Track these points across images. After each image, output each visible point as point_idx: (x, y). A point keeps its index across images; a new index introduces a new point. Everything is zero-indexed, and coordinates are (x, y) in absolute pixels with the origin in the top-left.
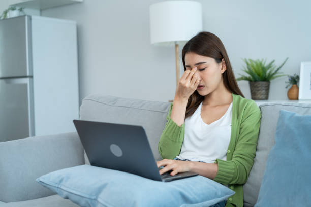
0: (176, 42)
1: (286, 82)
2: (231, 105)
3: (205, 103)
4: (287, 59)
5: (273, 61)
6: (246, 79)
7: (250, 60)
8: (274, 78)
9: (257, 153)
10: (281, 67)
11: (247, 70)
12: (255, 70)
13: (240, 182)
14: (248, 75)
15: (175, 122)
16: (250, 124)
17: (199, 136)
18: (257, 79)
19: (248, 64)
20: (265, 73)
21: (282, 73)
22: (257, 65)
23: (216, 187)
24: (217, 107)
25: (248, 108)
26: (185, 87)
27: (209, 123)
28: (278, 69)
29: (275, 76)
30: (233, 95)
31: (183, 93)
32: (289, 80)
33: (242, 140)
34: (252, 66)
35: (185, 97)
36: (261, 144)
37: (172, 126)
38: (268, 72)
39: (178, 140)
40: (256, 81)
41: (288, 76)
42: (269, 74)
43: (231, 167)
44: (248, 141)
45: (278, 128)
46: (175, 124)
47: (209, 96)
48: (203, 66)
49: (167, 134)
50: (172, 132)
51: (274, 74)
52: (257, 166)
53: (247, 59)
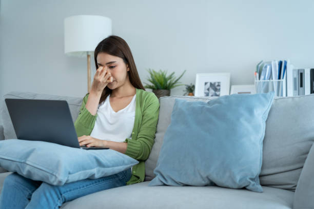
0: (88, 52)
1: (184, 91)
2: (135, 96)
3: (113, 96)
4: (185, 71)
5: (173, 73)
6: (150, 87)
7: (154, 72)
8: (174, 87)
9: (157, 135)
10: (179, 78)
11: (151, 79)
12: (158, 80)
13: (144, 158)
14: (151, 84)
15: (89, 111)
16: (151, 112)
17: (110, 122)
18: (159, 87)
19: (152, 74)
20: (166, 82)
21: (181, 83)
22: (160, 76)
23: (123, 157)
24: (123, 99)
25: (149, 98)
26: (99, 82)
27: (116, 112)
28: (178, 80)
29: (174, 85)
30: (137, 90)
31: (97, 87)
32: (187, 89)
33: (145, 124)
34: (156, 76)
35: (99, 90)
36: (160, 127)
37: (86, 114)
38: (168, 82)
39: (90, 127)
40: (158, 89)
41: (186, 85)
42: (170, 84)
43: (137, 145)
44: (150, 125)
45: (174, 111)
46: (89, 113)
47: (117, 89)
48: (113, 65)
49: (81, 121)
50: (86, 119)
51: (174, 84)
52: (156, 146)
53: (151, 69)
